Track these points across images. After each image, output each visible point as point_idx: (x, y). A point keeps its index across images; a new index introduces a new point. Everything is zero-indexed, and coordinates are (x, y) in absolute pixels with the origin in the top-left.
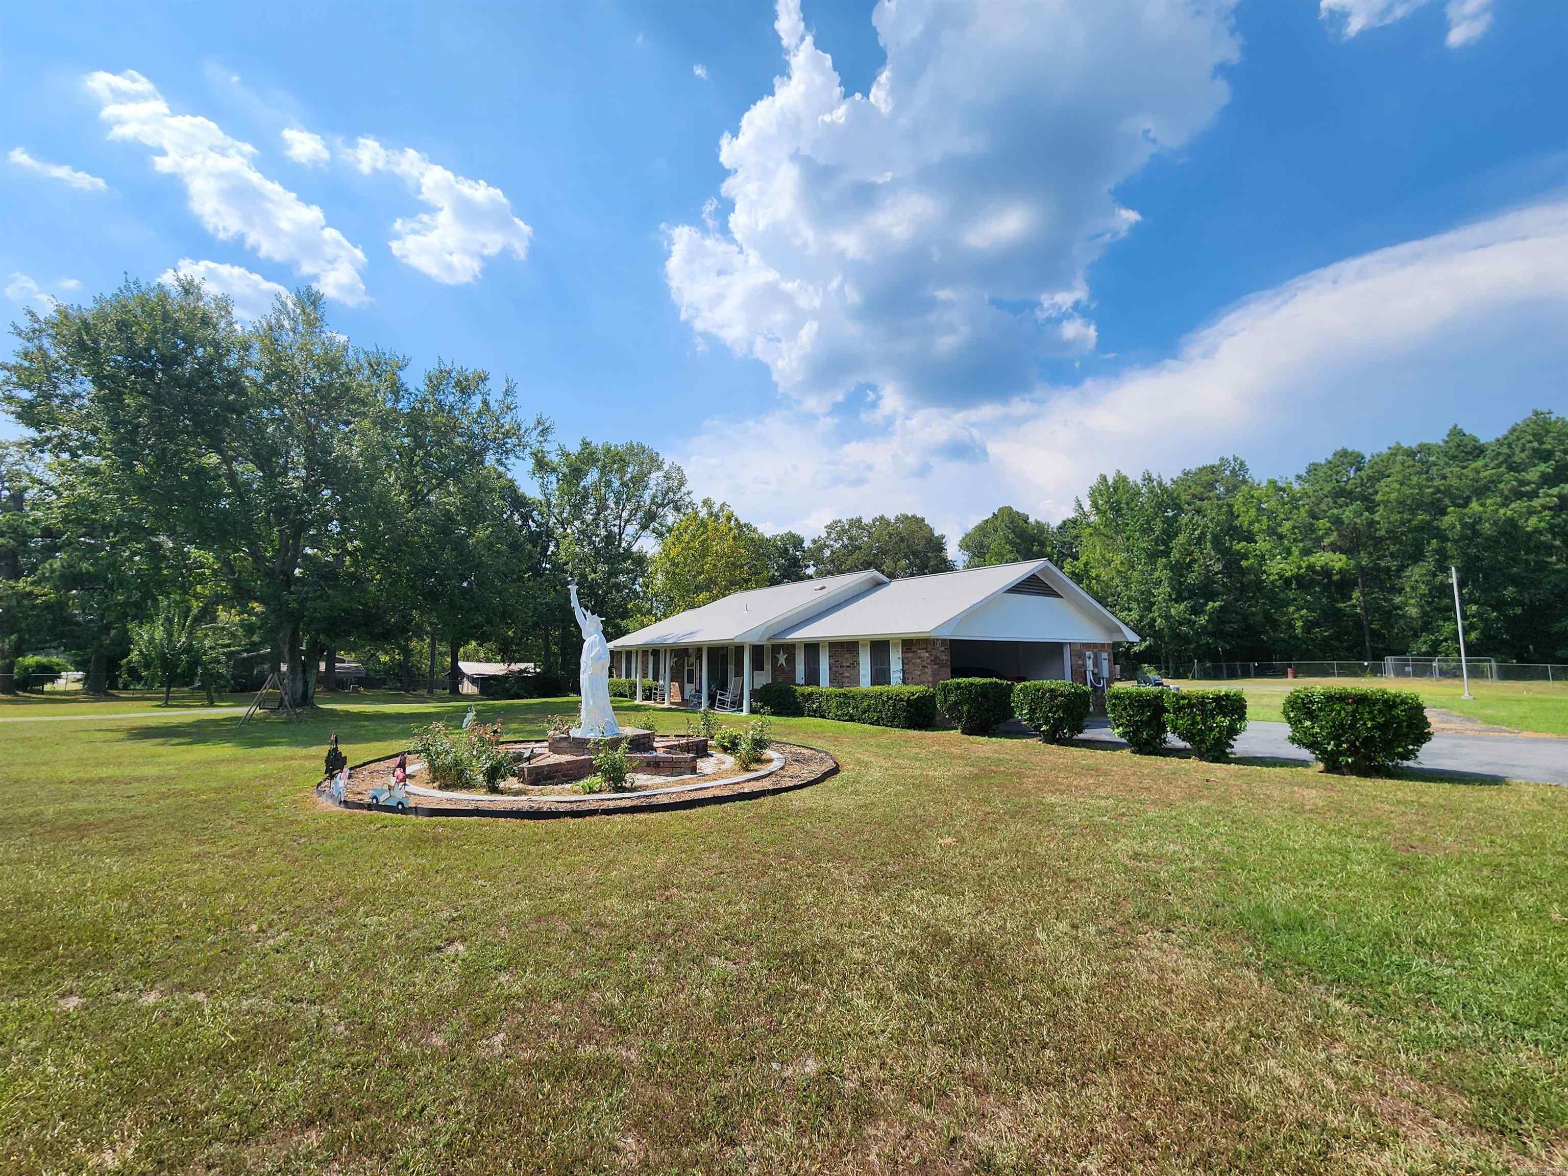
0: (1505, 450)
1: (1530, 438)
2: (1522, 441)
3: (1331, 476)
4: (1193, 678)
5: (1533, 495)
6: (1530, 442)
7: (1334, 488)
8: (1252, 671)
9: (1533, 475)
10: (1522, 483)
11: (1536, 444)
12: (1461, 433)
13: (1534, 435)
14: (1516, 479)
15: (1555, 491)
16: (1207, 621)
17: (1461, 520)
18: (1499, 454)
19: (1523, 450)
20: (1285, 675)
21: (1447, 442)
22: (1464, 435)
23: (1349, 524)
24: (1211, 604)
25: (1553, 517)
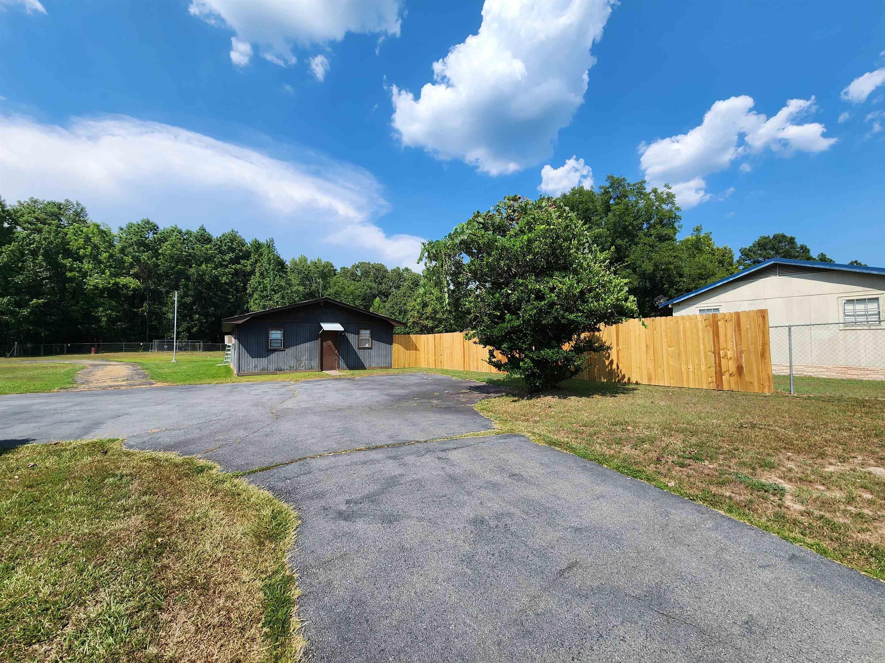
0: (219, 243)
1: (229, 240)
2: (226, 241)
3: (137, 232)
4: (12, 356)
5: (227, 266)
6: (228, 242)
7: (138, 240)
8: (65, 349)
9: (227, 257)
10: (224, 260)
11: (230, 244)
12: (204, 230)
13: (230, 240)
14: (221, 258)
15: (234, 267)
16: (30, 313)
17: (197, 272)
18: (217, 244)
19: (225, 246)
20: (90, 352)
21: (198, 232)
22: (205, 231)
23: (143, 263)
24: (35, 301)
25: (232, 278)
